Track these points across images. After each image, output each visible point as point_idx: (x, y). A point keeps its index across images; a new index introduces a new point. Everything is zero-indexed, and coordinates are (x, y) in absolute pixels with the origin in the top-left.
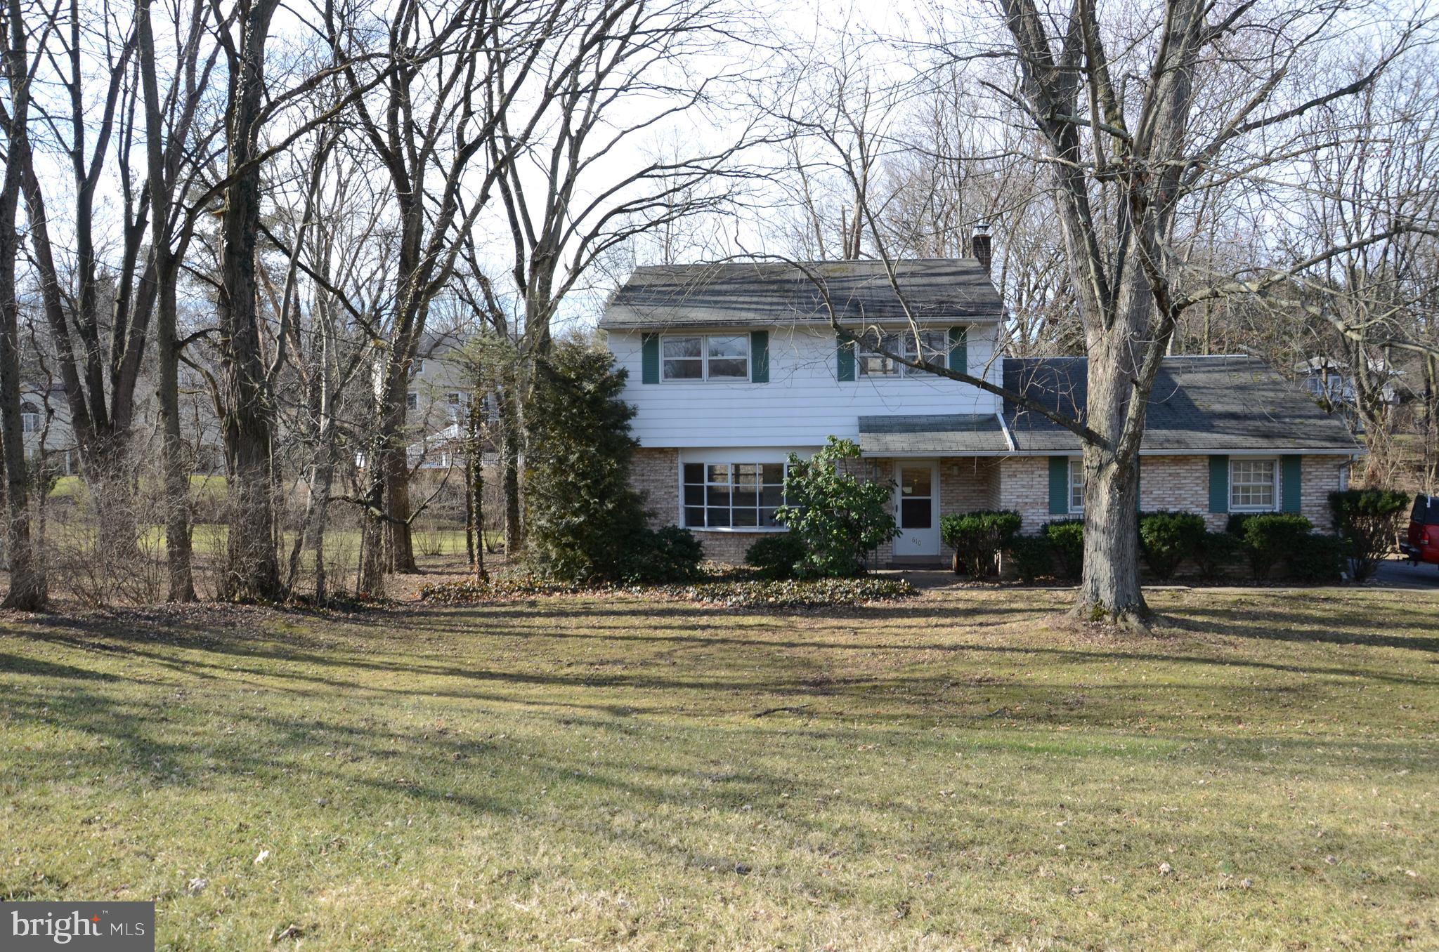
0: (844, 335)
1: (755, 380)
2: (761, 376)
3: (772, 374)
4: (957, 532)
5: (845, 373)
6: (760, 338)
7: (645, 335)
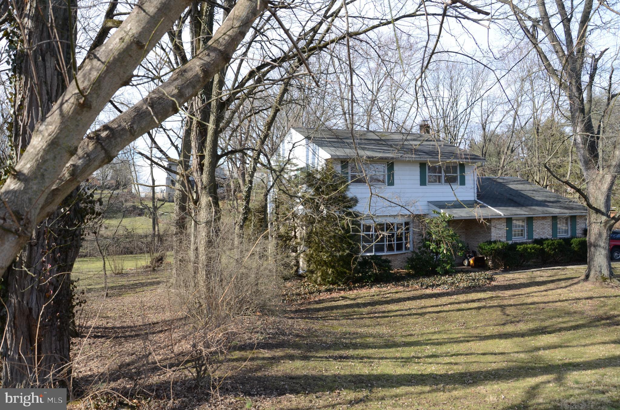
0: (423, 165)
1: (388, 185)
2: (391, 183)
3: (395, 182)
4: (493, 250)
5: (423, 182)
6: (391, 165)
7: (342, 162)
